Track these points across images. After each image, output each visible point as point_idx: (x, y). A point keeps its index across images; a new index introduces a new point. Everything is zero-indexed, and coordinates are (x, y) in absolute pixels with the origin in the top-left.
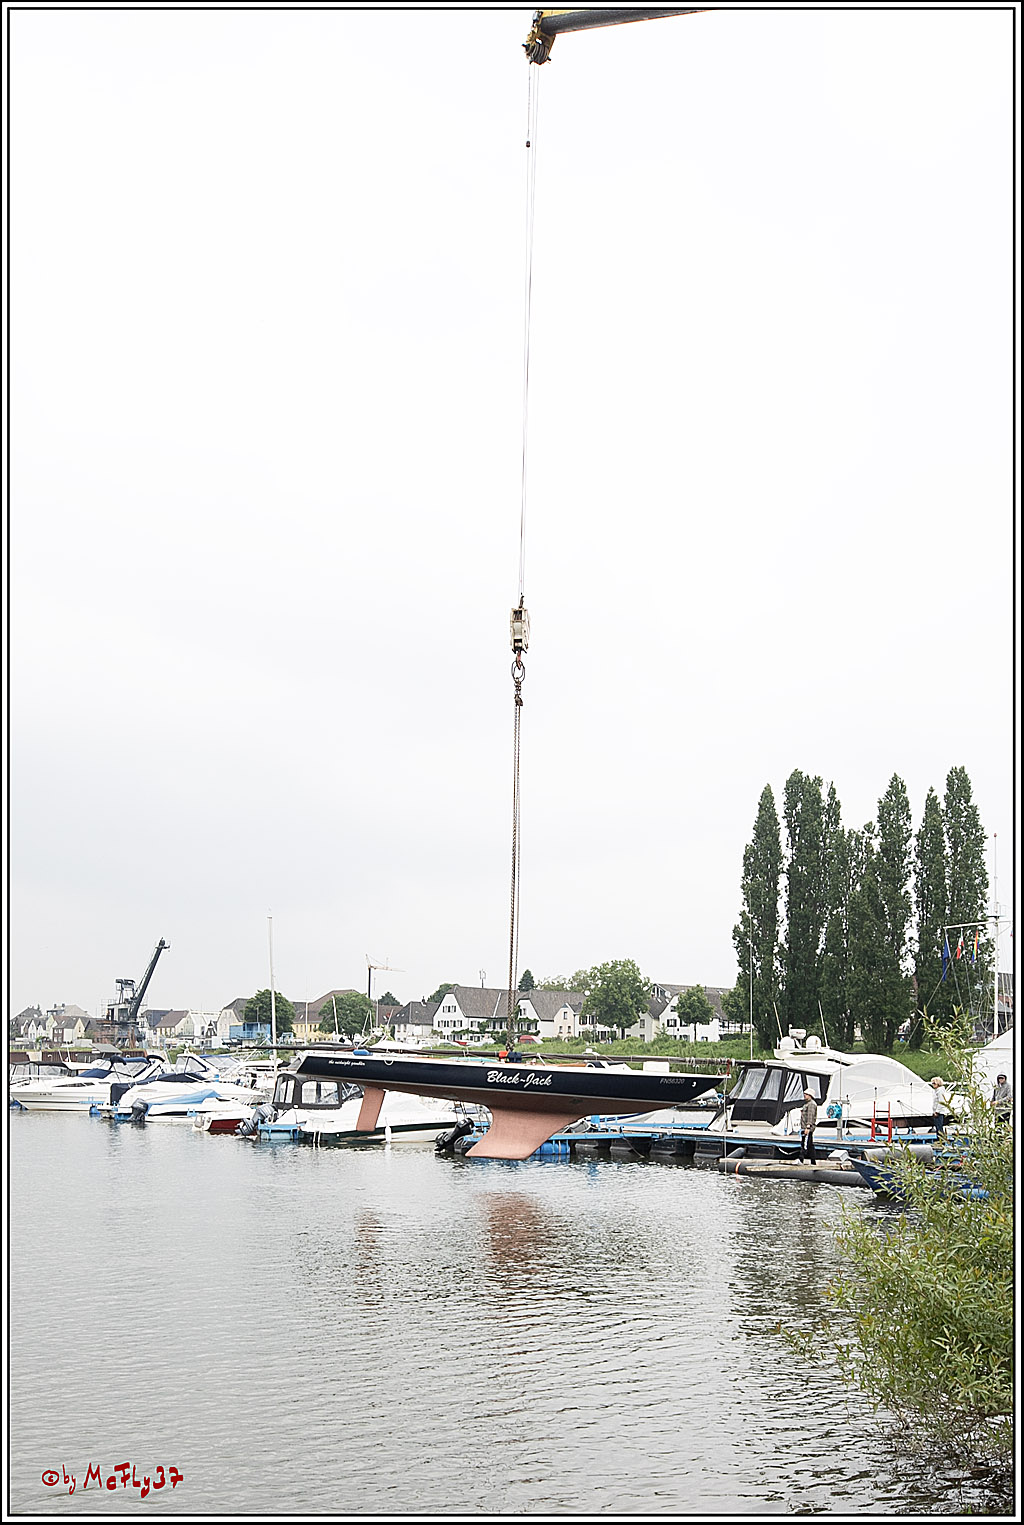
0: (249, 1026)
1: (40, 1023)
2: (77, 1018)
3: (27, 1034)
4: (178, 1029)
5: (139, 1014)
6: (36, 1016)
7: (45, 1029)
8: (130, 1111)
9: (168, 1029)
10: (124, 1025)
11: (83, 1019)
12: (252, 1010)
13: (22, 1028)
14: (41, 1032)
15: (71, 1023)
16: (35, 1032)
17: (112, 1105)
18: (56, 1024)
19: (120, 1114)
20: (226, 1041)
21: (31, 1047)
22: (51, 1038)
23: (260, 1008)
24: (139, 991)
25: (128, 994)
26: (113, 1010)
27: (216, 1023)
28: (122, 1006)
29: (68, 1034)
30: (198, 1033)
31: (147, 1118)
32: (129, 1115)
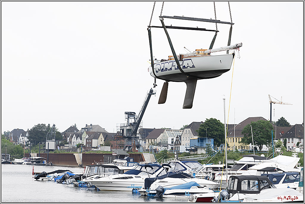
0: (201, 140)
1: (79, 136)
2: (100, 133)
3: (71, 142)
4: (158, 140)
5: (137, 132)
6: (75, 131)
7: (81, 139)
8: (156, 192)
9: (153, 140)
10: (129, 138)
11: (104, 134)
12: (203, 130)
13: (68, 139)
14: (79, 141)
15: (96, 136)
16: (75, 141)
17: (145, 189)
18: (87, 137)
19: (150, 194)
20: (188, 148)
21: (74, 150)
22: (85, 145)
23: (208, 129)
24: (138, 119)
25: (132, 121)
26: (123, 130)
27: (180, 136)
28: (128, 128)
29: (95, 143)
30: (170, 142)
31: (164, 196)
32: (155, 194)
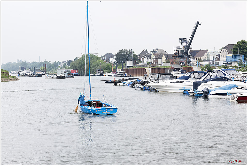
0: (235, 56)
1: (149, 57)
2: (163, 54)
3: (143, 61)
4: (203, 58)
5: (189, 52)
6: (146, 54)
7: (150, 59)
8: (202, 93)
10: (183, 57)
11: (166, 55)
12: (236, 49)
13: (142, 59)
15: (160, 56)
16: (147, 60)
17: (194, 90)
18: (154, 57)
19: (198, 94)
20: (225, 62)
21: (146, 66)
22: (153, 62)
23: (240, 48)
24: (189, 43)
25: (184, 44)
26: (178, 51)
27: (219, 55)
28: (182, 49)
29: (160, 61)
31: (209, 96)
32: (202, 94)
